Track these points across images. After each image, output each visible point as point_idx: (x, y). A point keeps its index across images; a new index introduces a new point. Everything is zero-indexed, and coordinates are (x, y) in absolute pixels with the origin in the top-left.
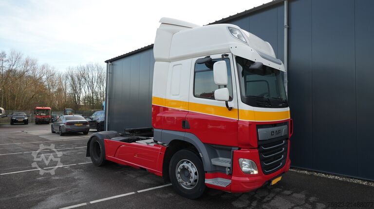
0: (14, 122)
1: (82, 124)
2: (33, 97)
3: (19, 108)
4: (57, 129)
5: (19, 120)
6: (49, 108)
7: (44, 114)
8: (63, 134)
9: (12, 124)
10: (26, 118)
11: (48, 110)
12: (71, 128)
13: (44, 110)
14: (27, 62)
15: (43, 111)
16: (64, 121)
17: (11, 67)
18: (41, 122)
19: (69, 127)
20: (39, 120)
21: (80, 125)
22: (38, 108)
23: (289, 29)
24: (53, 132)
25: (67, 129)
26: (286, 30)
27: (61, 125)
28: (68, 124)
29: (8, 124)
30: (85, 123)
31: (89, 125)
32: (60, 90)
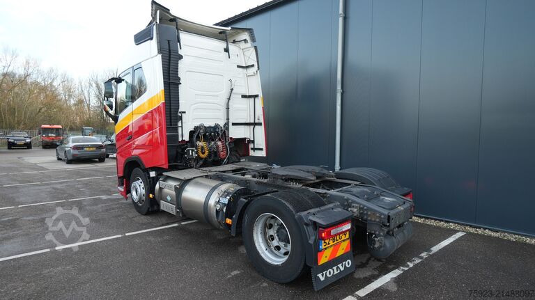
0: (11, 146)
1: (95, 149)
2: (39, 111)
3: (22, 126)
4: (62, 155)
5: (19, 143)
6: (60, 127)
7: (53, 135)
8: (69, 162)
9: (9, 148)
10: (28, 140)
11: (57, 129)
12: (79, 153)
13: (53, 129)
14: (28, 63)
15: (51, 130)
16: (71, 145)
17: (6, 69)
18: (48, 146)
19: (76, 152)
20: (47, 143)
21: (92, 149)
22: (43, 126)
23: (345, 19)
24: (59, 159)
25: (74, 155)
26: (341, 20)
27: (67, 149)
28: (76, 148)
29: (5, 149)
30: (100, 147)
31: (104, 150)
32: (81, 102)
